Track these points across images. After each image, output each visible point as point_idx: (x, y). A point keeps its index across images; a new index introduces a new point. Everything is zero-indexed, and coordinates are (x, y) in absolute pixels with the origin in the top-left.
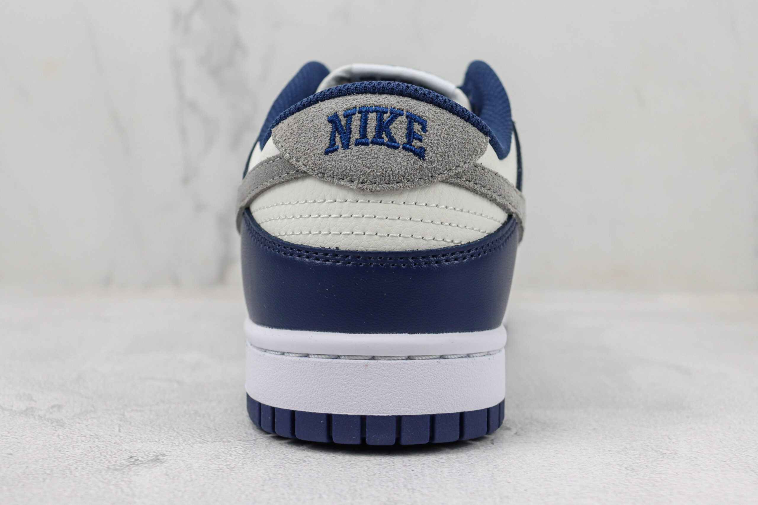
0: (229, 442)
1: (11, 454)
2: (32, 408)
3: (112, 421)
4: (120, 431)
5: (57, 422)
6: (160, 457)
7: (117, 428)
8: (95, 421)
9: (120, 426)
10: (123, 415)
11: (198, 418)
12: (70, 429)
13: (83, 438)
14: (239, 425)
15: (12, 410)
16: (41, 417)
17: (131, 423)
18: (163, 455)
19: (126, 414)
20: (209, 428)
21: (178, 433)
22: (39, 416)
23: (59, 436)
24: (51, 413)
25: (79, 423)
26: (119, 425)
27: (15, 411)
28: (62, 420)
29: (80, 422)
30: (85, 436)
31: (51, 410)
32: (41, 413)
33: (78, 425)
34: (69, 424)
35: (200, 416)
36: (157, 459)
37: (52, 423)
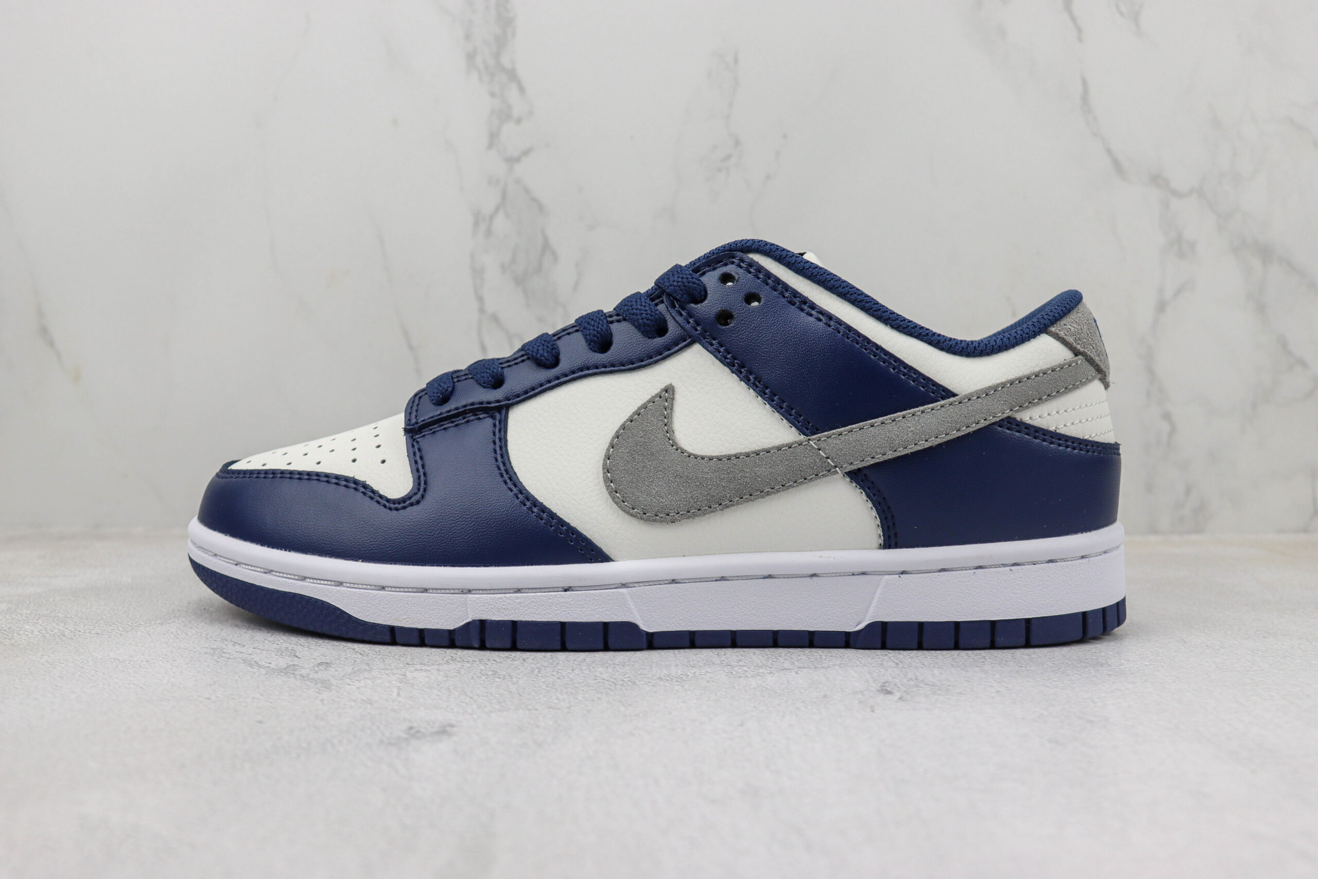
0: (536, 710)
1: (260, 722)
2: (294, 665)
3: (390, 682)
4: (399, 695)
5: (322, 683)
6: (448, 729)
7: (395, 691)
8: (369, 682)
9: (399, 689)
10: (404, 675)
11: (497, 680)
12: (338, 692)
13: (353, 703)
14: (549, 689)
15: (269, 667)
16: (304, 677)
17: (413, 685)
18: (452, 726)
19: (408, 674)
20: (511, 692)
21: (471, 698)
22: (302, 676)
23: (322, 700)
24: (316, 672)
25: (349, 685)
26: (398, 687)
27: (273, 669)
28: (329, 680)
29: (352, 683)
30: (355, 701)
31: (316, 669)
32: (304, 672)
33: (347, 687)
34: (336, 686)
35: (499, 678)
36: (443, 731)
37: (316, 684)
